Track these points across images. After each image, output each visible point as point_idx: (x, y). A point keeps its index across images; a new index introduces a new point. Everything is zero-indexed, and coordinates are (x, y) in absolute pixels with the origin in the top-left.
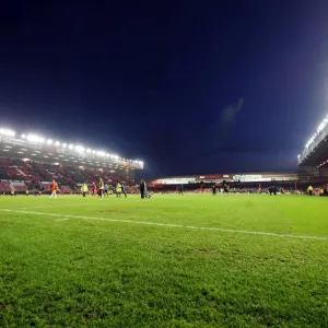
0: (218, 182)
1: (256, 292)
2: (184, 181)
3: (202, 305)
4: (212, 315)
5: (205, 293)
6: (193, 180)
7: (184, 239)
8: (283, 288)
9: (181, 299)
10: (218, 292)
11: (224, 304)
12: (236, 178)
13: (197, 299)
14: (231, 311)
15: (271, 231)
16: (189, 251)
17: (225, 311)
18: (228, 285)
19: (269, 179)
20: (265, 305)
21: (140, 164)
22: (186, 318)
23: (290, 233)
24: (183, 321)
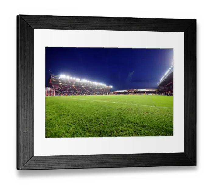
0: (133, 91)
1: (144, 121)
2: (123, 91)
3: (129, 124)
4: (131, 126)
5: (129, 121)
6: (126, 91)
7: (123, 107)
8: (152, 121)
9: (123, 122)
10: (133, 120)
11: (135, 124)
12: (139, 90)
13: (127, 122)
14: (136, 126)
15: (149, 105)
16: (125, 110)
17: (135, 126)
18: (136, 119)
19: (148, 91)
20: (146, 125)
21: (111, 87)
22: (124, 127)
23: (154, 105)
24: (123, 127)
